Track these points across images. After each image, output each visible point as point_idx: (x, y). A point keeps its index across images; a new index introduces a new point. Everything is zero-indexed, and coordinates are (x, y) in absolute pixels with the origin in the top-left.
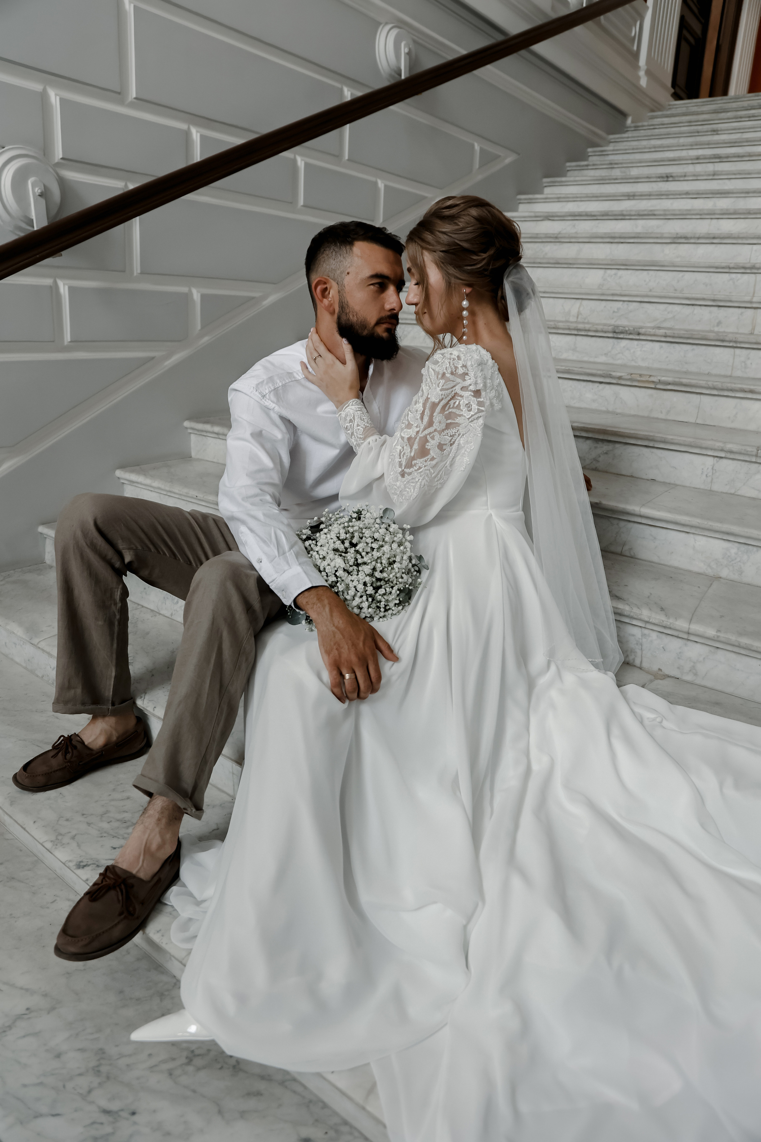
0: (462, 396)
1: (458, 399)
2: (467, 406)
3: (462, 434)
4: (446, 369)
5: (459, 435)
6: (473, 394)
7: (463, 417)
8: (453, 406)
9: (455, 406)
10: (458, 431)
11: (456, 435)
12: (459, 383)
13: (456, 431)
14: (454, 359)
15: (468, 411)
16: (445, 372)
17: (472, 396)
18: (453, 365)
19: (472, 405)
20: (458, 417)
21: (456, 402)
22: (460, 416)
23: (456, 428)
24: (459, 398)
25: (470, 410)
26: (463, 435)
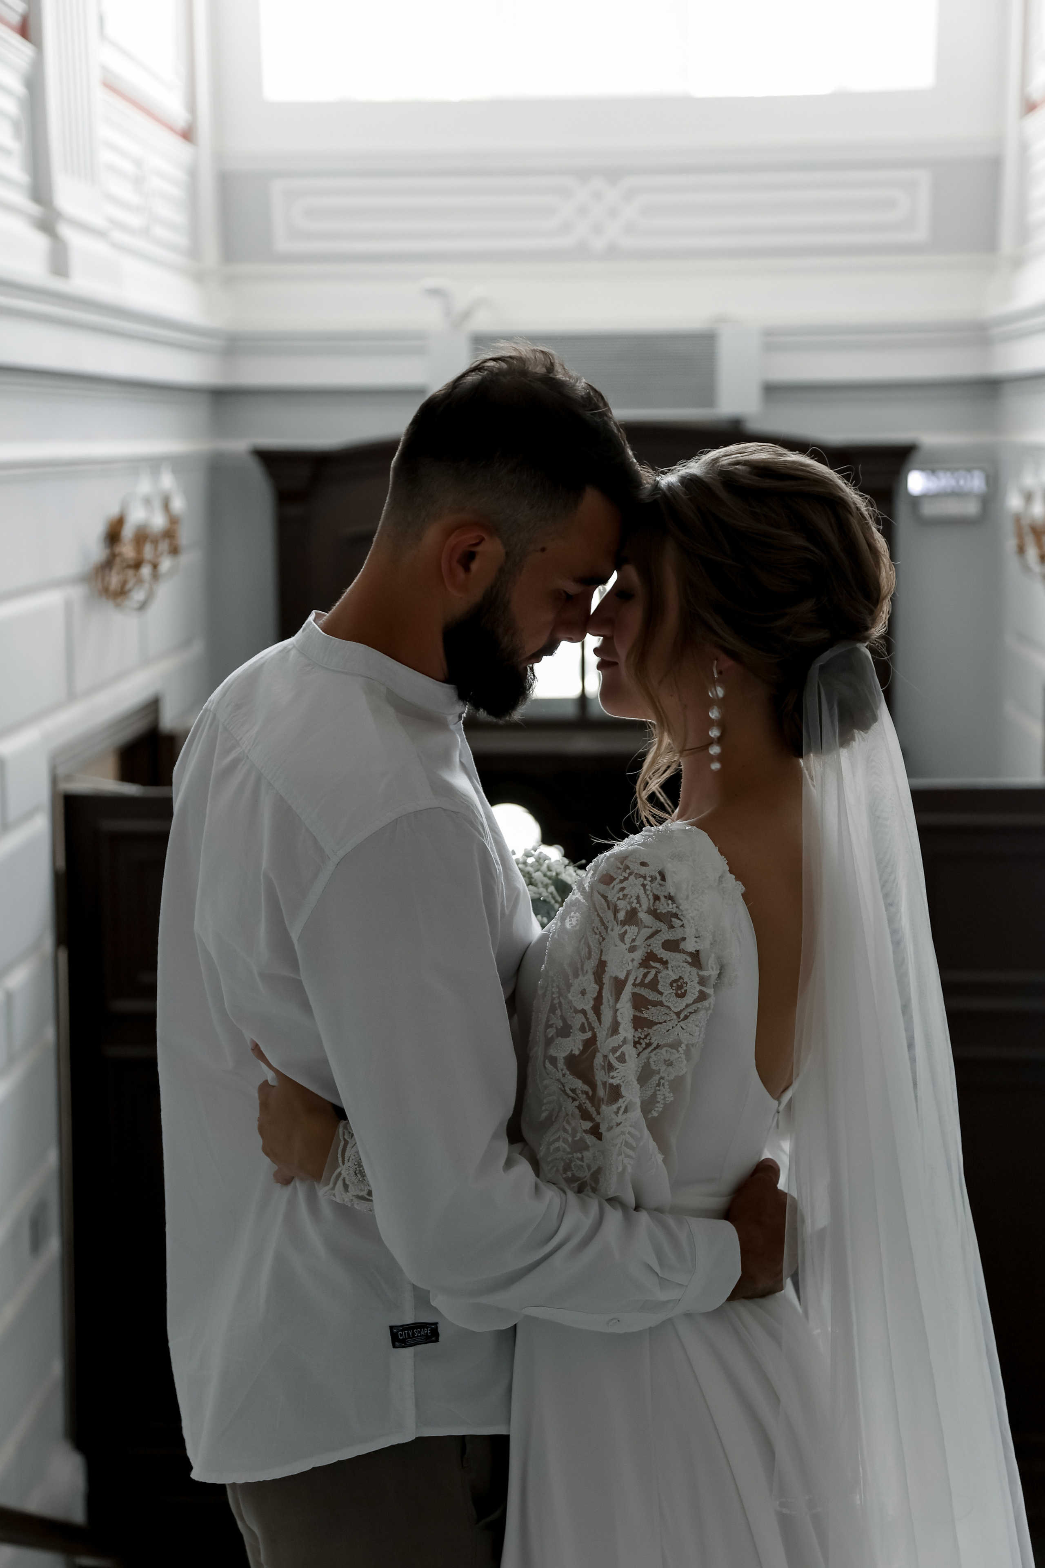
0: (665, 963)
1: (655, 968)
2: (675, 985)
3: (654, 1045)
4: (638, 902)
5: (648, 1045)
6: (690, 960)
7: (663, 1009)
8: (643, 980)
9: (647, 981)
10: (646, 1037)
11: (640, 1044)
12: (661, 931)
13: (643, 1037)
14: (653, 879)
15: (677, 995)
16: (635, 908)
17: (687, 962)
18: (651, 892)
19: (686, 983)
20: (650, 1007)
21: (648, 972)
22: (655, 1004)
23: (642, 1029)
24: (657, 965)
25: (682, 996)
26: (658, 1047)
